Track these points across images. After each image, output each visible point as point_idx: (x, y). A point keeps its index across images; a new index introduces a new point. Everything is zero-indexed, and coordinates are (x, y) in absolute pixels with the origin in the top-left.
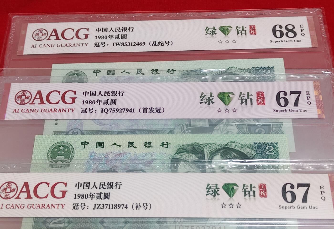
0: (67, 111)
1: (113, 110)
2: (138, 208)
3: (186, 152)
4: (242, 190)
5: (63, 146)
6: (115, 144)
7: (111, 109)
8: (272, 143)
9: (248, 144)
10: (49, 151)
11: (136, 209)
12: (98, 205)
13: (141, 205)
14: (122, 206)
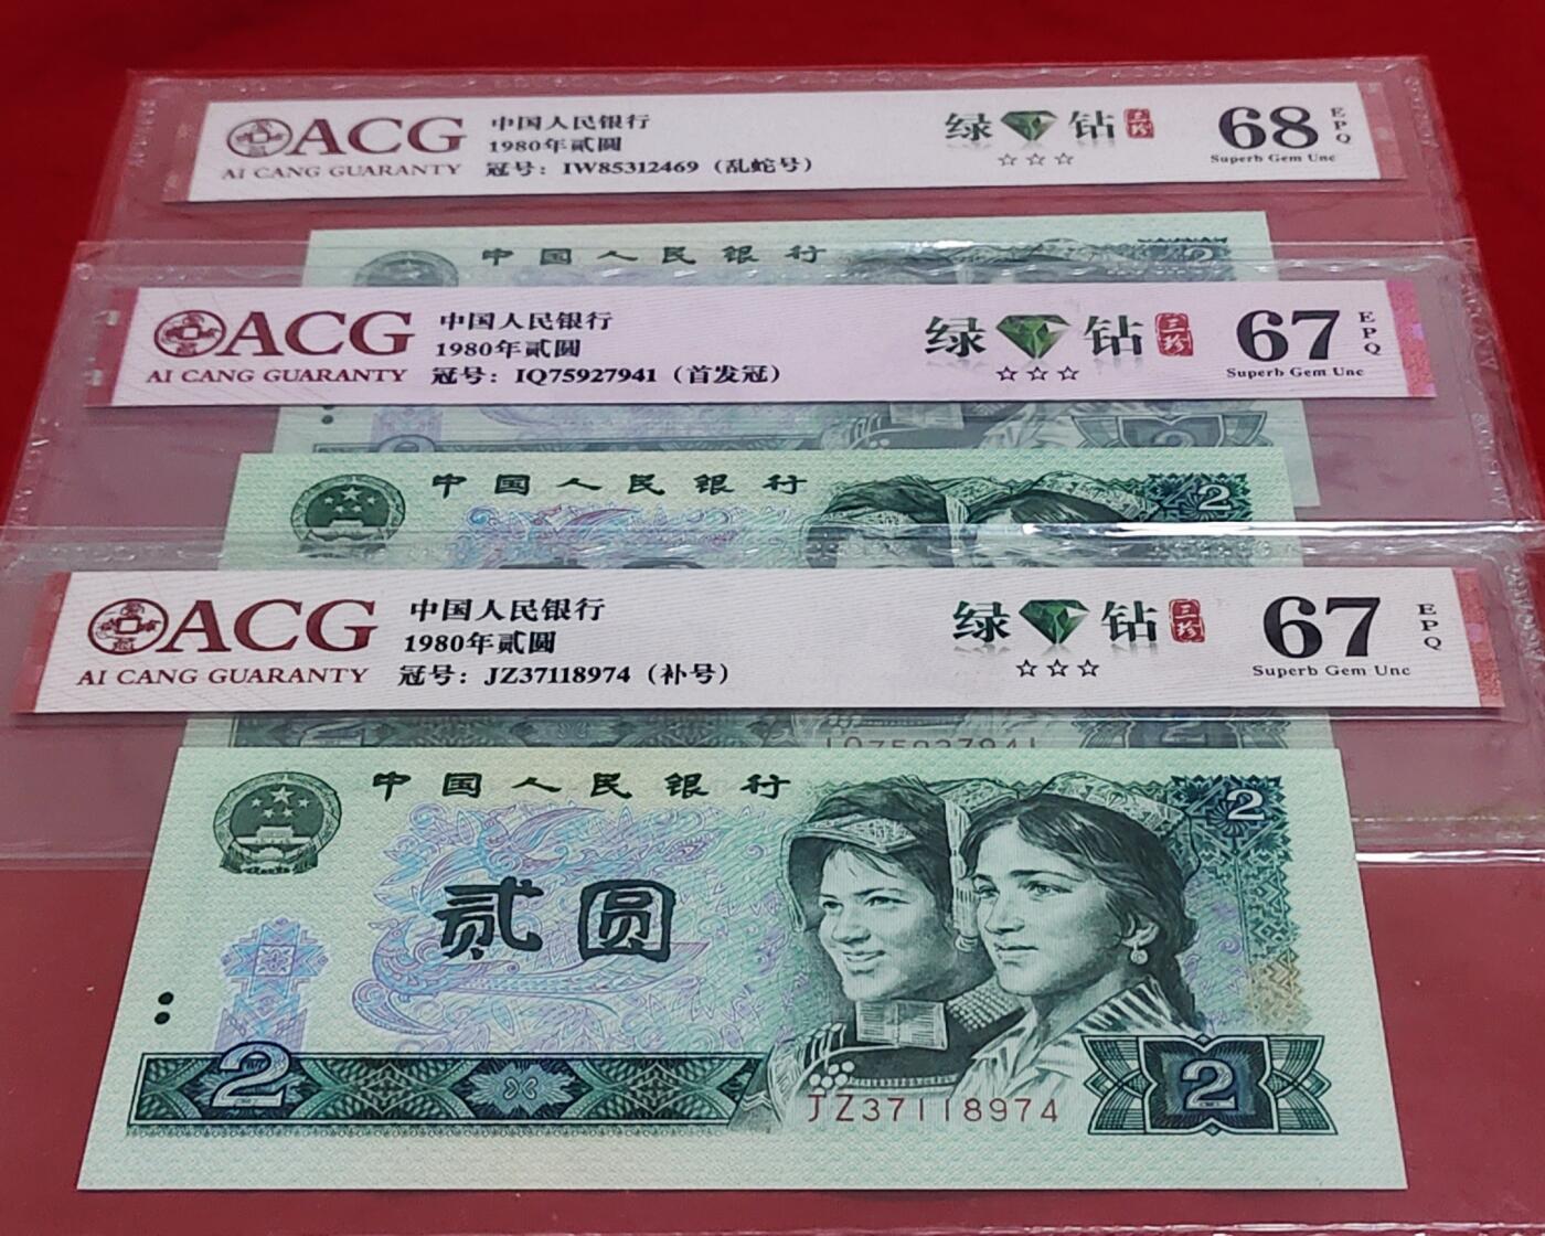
0: (373, 376)
1: (566, 374)
2: (672, 681)
3: (869, 506)
4: (1104, 619)
5: (356, 488)
6: (574, 481)
7: (559, 371)
8: (1222, 475)
9: (1125, 479)
10: (297, 506)
11: (667, 682)
12: (507, 672)
13: (688, 668)
14: (609, 672)
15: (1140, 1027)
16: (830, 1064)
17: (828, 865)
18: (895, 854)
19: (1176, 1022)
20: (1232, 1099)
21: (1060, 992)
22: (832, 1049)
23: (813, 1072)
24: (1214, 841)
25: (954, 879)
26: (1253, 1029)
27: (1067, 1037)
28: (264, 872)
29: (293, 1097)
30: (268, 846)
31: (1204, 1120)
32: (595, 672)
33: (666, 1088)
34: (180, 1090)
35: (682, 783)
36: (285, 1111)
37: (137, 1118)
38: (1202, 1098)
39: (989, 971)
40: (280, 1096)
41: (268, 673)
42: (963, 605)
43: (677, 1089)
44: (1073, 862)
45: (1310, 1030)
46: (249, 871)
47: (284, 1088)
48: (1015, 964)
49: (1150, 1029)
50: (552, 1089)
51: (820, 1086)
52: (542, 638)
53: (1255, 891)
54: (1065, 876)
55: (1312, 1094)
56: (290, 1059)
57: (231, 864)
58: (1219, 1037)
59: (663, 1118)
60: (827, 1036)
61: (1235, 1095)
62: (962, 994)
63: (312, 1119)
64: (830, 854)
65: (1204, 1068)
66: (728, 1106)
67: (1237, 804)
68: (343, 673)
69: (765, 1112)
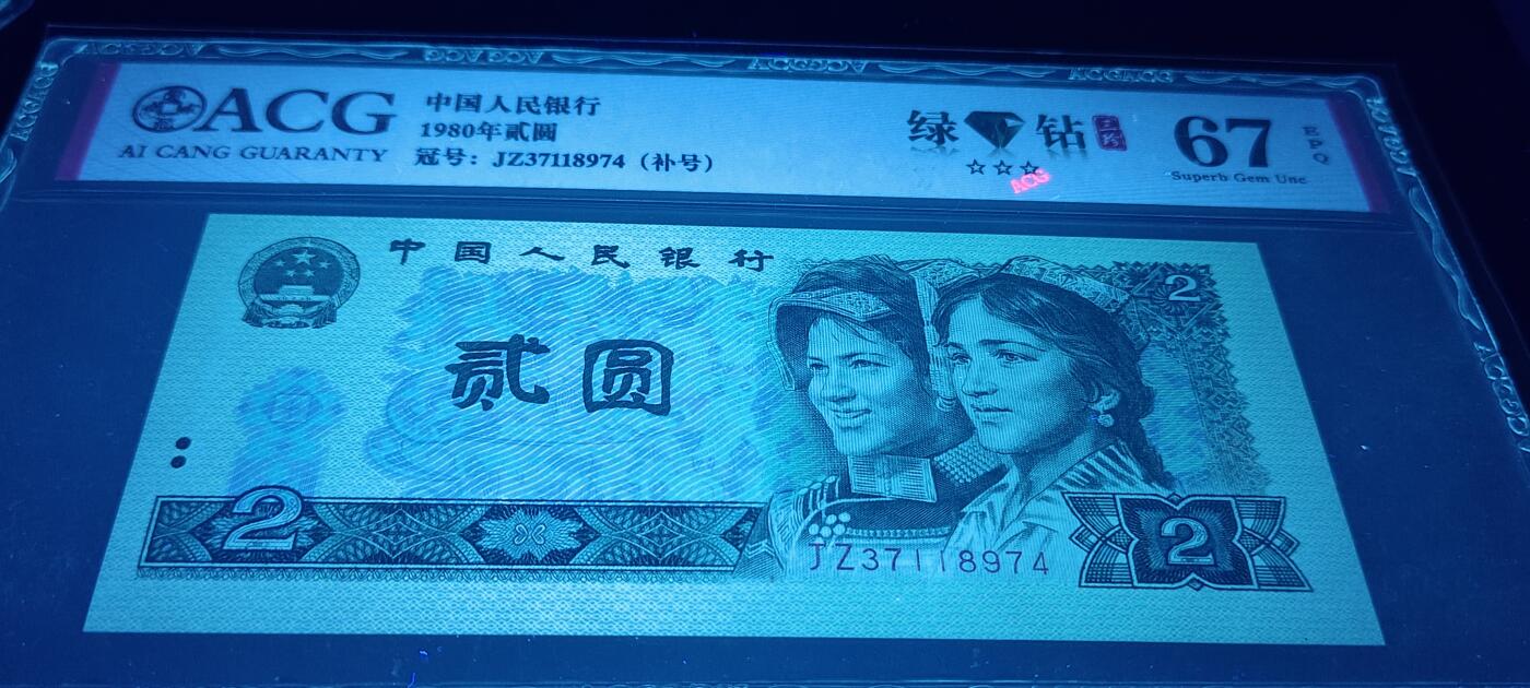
2: (662, 168)
11: (658, 169)
12: (514, 156)
13: (676, 157)
14: (605, 159)
15: (1115, 484)
16: (827, 515)
17: (813, 330)
18: (873, 323)
19: (1148, 481)
20: (1210, 556)
21: (1036, 452)
22: (828, 500)
23: (812, 522)
24: (1159, 319)
25: (929, 346)
26: (1219, 489)
27: (1048, 493)
28: (284, 326)
29: (304, 541)
30: (290, 302)
31: (1187, 576)
32: (593, 158)
33: (670, 535)
34: (192, 532)
35: (676, 256)
36: (297, 554)
37: (147, 560)
38: (1182, 553)
39: (968, 430)
40: (291, 539)
41: (296, 150)
42: (915, 113)
43: (681, 536)
44: (1035, 334)
45: (1272, 491)
46: (270, 325)
47: (296, 531)
48: (992, 424)
49: (1125, 487)
50: (561, 535)
51: (819, 535)
52: (545, 129)
53: (1202, 364)
54: (1030, 346)
55: (1284, 552)
56: (303, 504)
57: (253, 318)
58: (1189, 496)
59: (669, 565)
60: (823, 487)
61: (1211, 551)
62: (946, 451)
63: (323, 562)
64: (814, 321)
65: (1181, 525)
66: (731, 552)
67: (1174, 287)
68: (364, 153)
69: (768, 561)
